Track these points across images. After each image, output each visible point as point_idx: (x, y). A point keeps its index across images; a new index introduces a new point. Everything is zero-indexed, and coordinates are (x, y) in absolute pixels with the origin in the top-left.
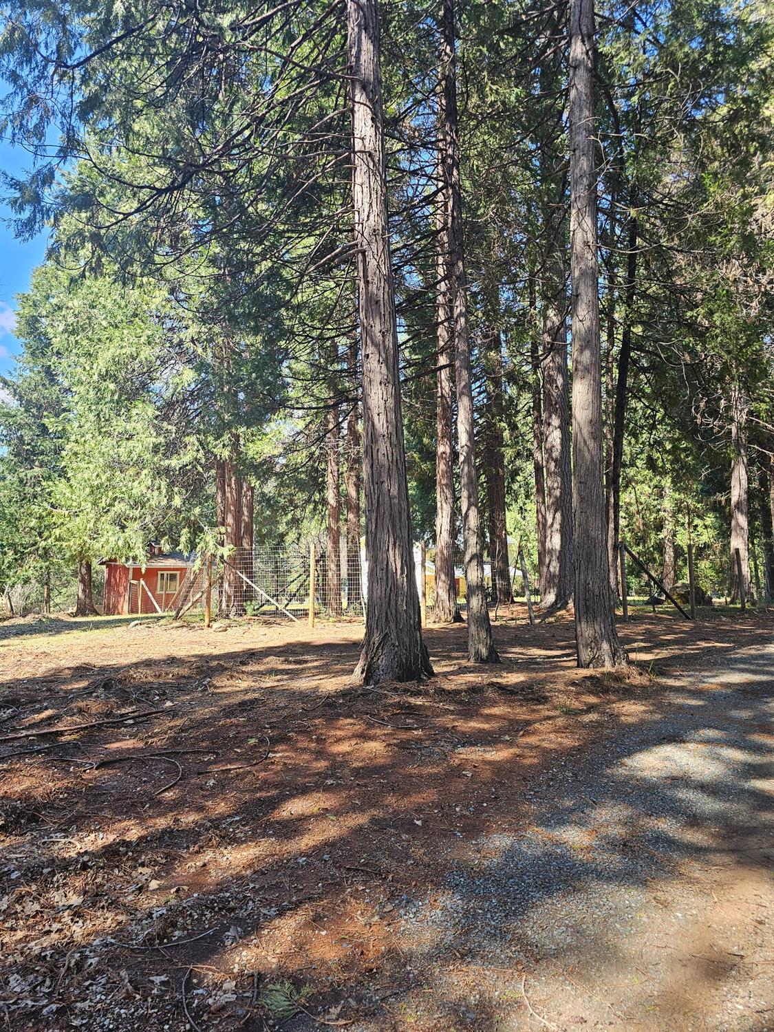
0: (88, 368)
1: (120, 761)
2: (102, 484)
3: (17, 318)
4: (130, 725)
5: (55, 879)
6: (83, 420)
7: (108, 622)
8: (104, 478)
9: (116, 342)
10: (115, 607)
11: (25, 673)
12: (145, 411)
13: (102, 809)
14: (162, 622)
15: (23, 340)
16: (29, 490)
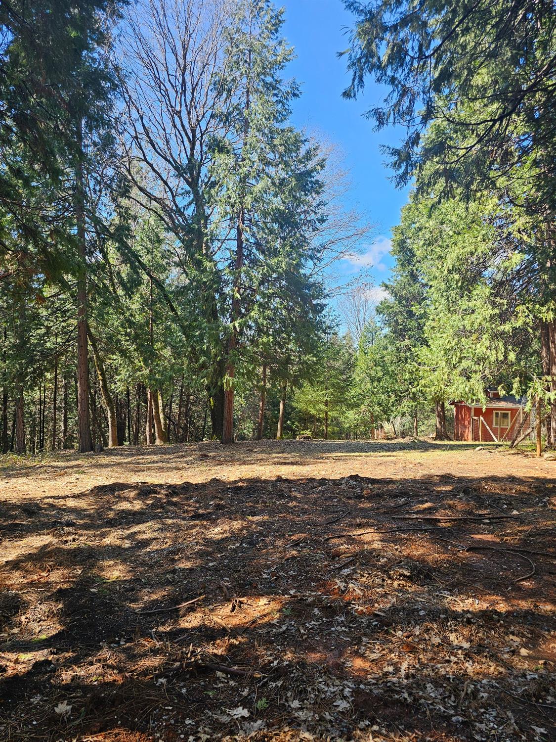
0: (440, 267)
1: (484, 549)
2: (452, 347)
3: (392, 243)
4: (487, 524)
5: (449, 624)
6: (437, 304)
7: (459, 446)
8: (453, 343)
9: (459, 245)
10: (462, 435)
11: (409, 476)
12: (482, 291)
13: (475, 582)
14: (500, 449)
15: (396, 257)
16: (403, 355)
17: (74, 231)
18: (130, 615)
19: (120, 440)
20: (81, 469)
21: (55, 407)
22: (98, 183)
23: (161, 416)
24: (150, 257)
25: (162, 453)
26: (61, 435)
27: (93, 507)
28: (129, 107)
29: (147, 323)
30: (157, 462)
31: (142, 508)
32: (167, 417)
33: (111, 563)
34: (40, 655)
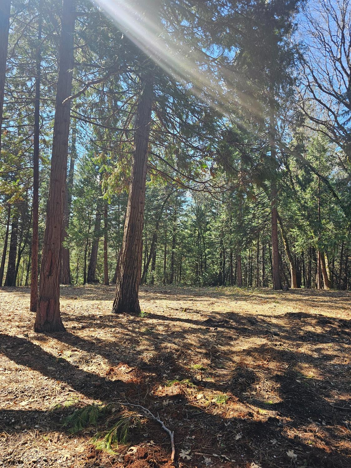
17: (269, 154)
18: (327, 406)
19: (298, 284)
20: (276, 300)
21: (258, 261)
22: (283, 121)
23: (327, 270)
24: (318, 162)
25: (330, 296)
26: (261, 278)
27: (289, 326)
28: (304, 67)
29: (316, 207)
30: (327, 302)
31: (322, 332)
32: (332, 271)
33: (307, 365)
34: (271, 414)
